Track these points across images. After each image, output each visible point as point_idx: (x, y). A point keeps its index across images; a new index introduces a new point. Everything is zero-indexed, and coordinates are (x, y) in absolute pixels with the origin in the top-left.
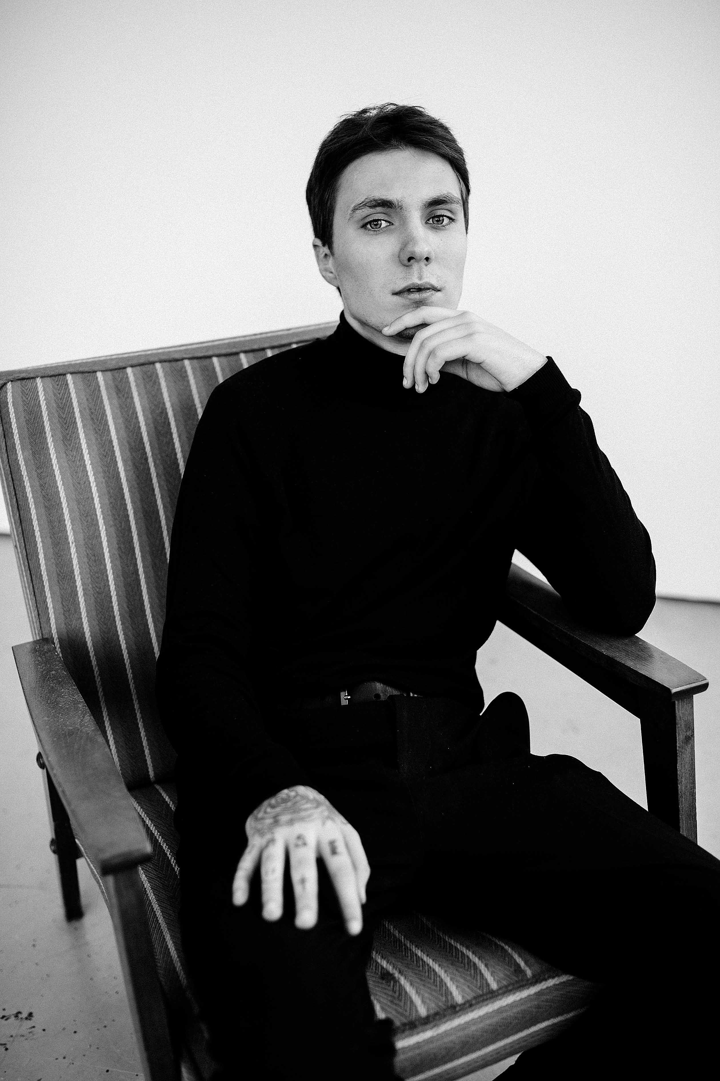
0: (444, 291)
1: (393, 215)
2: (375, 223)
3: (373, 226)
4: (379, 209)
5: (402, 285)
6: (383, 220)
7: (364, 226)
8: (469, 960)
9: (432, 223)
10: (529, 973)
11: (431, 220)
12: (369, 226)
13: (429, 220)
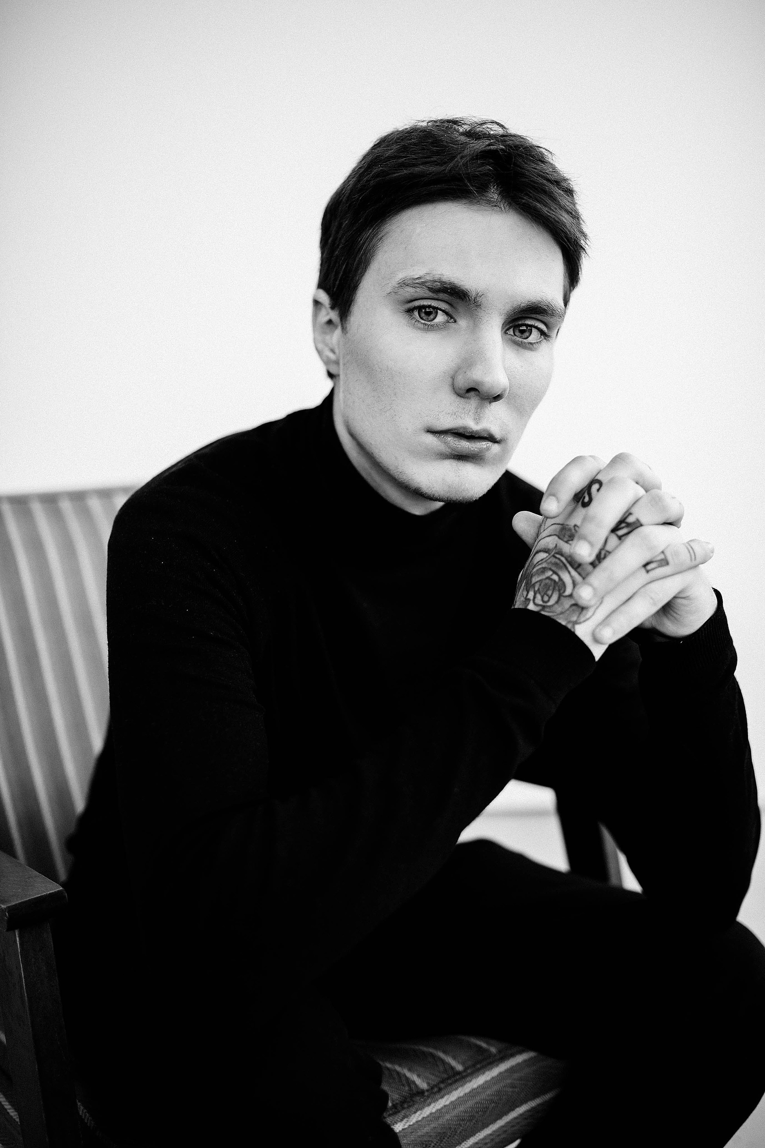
0: (503, 445)
1: (461, 309)
2: (428, 312)
3: (423, 315)
4: (442, 296)
5: (447, 423)
6: (441, 310)
7: (410, 311)
8: (423, 1053)
9: (513, 334)
10: (493, 1050)
11: (512, 330)
12: (416, 313)
13: (508, 329)
